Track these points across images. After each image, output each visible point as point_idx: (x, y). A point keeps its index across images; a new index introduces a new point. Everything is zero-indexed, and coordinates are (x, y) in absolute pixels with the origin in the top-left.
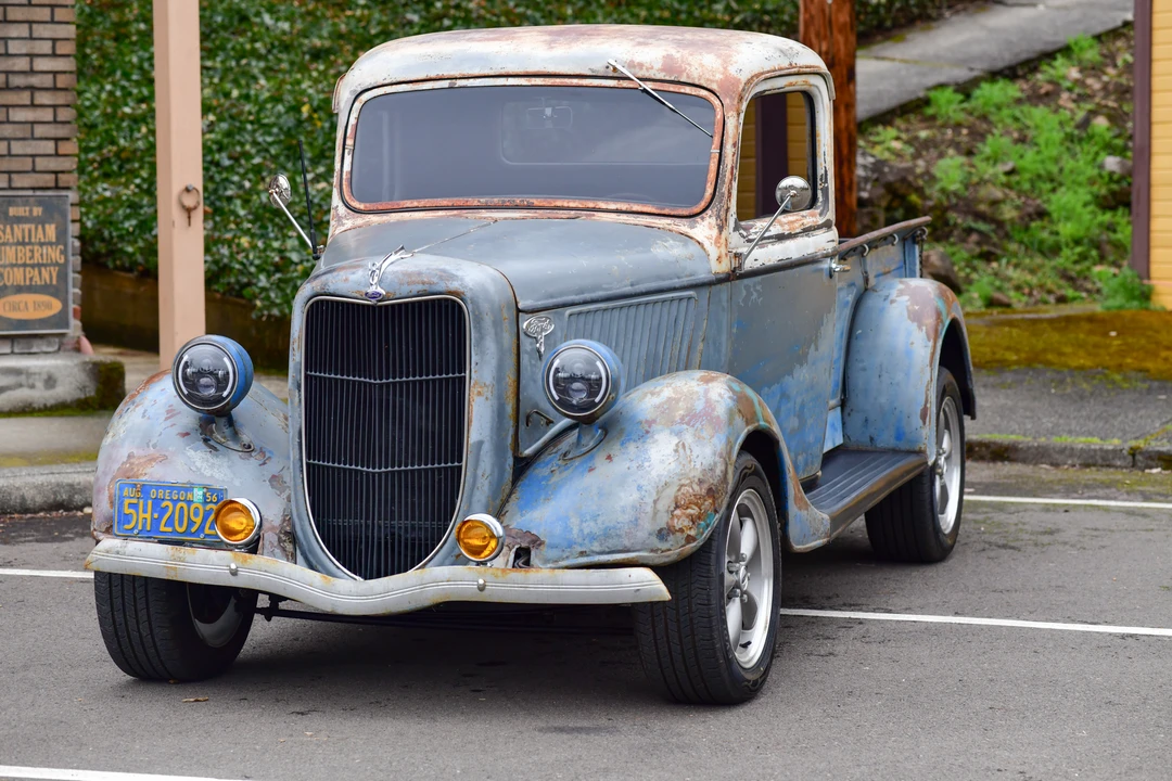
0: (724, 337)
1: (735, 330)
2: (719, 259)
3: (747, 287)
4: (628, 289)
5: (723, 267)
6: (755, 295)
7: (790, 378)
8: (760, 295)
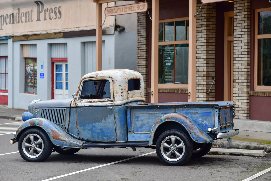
0: (75, 116)
1: (78, 115)
2: (73, 104)
3: (80, 109)
4: (53, 107)
5: (74, 105)
6: (82, 110)
7: (95, 124)
8: (84, 110)
